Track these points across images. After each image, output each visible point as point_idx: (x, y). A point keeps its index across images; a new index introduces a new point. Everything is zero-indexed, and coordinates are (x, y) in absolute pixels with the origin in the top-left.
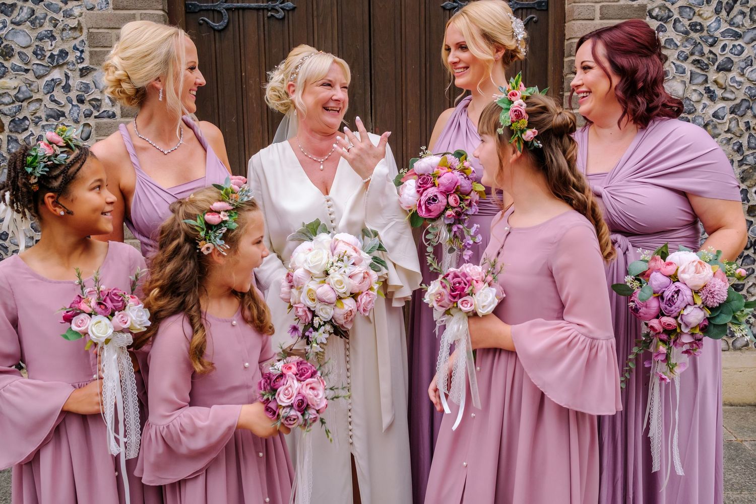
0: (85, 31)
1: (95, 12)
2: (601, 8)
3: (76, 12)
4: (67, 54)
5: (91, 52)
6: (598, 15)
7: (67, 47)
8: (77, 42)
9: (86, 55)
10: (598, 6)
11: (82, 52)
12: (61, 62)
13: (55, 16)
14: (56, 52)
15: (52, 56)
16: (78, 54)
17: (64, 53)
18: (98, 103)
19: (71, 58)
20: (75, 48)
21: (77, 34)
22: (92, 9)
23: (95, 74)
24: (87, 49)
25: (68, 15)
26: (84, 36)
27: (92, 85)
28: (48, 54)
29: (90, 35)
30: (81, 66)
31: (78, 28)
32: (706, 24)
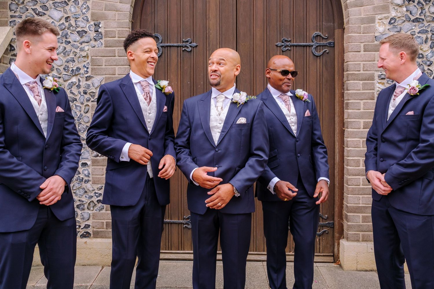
0: (90, 58)
1: (95, 48)
2: (364, 45)
3: (86, 48)
4: (80, 69)
5: (92, 68)
6: (362, 49)
7: (80, 66)
8: (85, 63)
9: (89, 70)
10: (362, 45)
11: (88, 68)
12: (77, 73)
13: (76, 50)
14: (75, 69)
15: (73, 70)
16: (86, 69)
17: (78, 69)
18: (94, 94)
19: (82, 71)
20: (84, 66)
21: (86, 59)
22: (94, 47)
23: (93, 79)
24: (90, 67)
25: (82, 50)
26: (89, 61)
27: (91, 85)
28: (71, 69)
29: (92, 60)
30: (86, 75)
31: (87, 57)
32: (425, 54)
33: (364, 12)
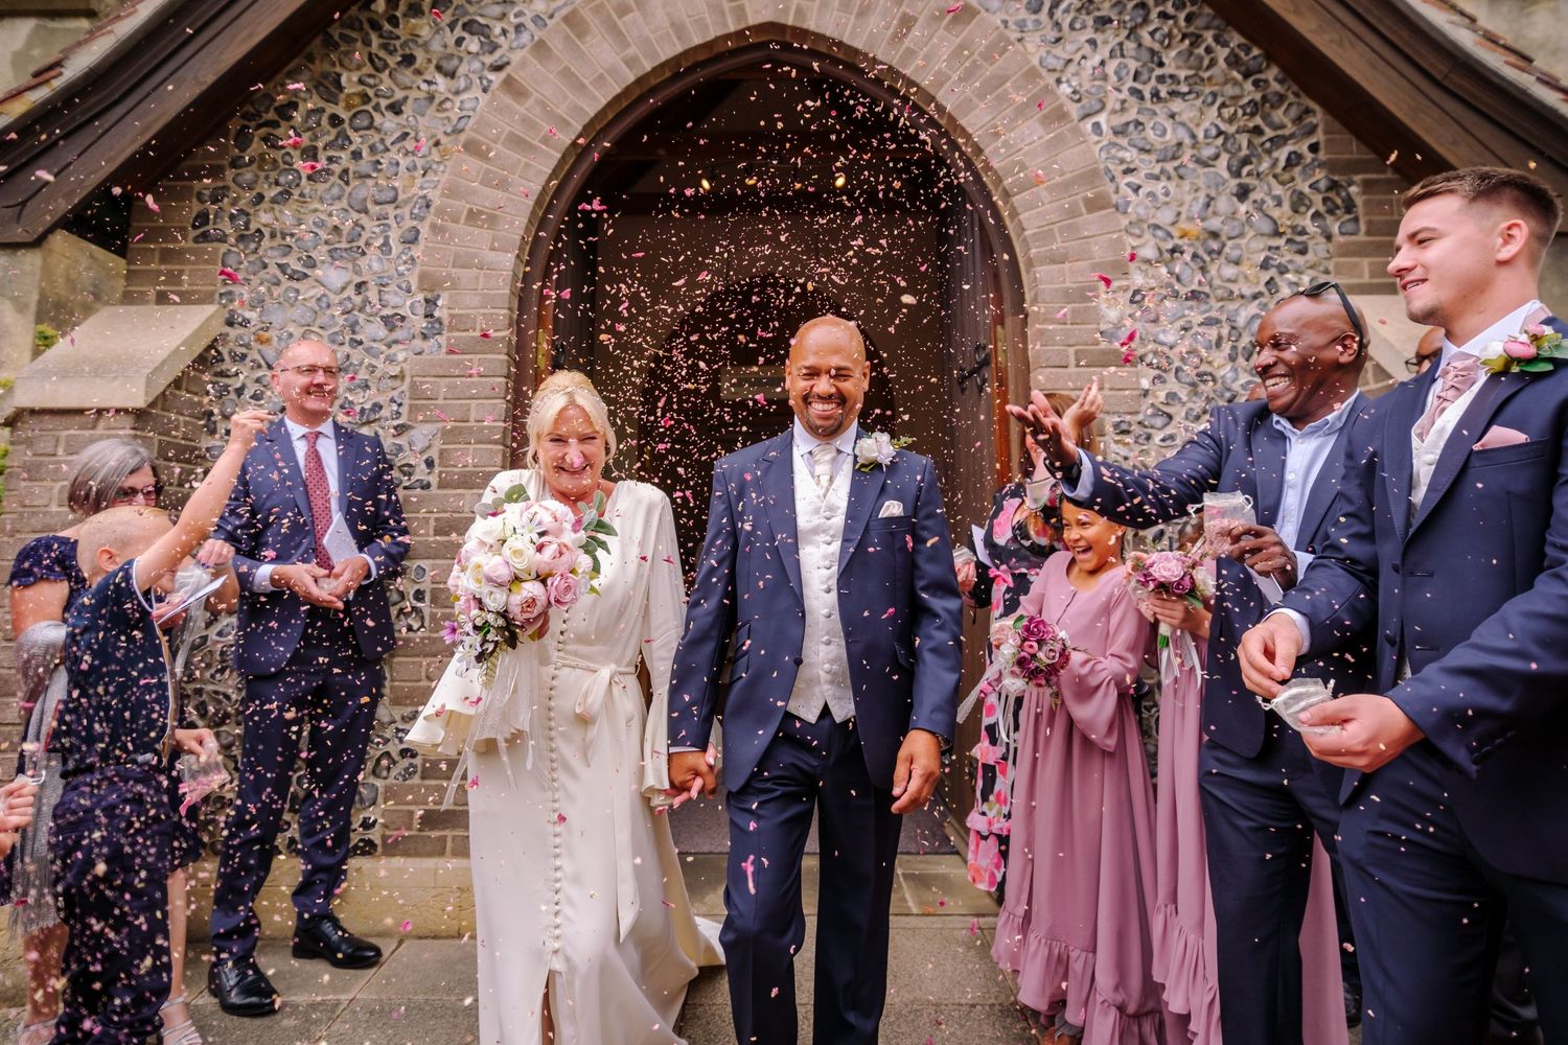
0: (408, 380)
1: (424, 356)
2: (1076, 352)
3: (401, 357)
4: (381, 407)
5: (411, 406)
6: (1072, 361)
7: (381, 399)
8: (395, 394)
9: (404, 410)
10: (1072, 350)
11: (400, 405)
12: (372, 417)
13: (374, 362)
14: (368, 406)
15: (363, 410)
16: (395, 407)
17: (377, 407)
19: (385, 413)
20: (393, 400)
21: (397, 383)
22: (420, 354)
23: (412, 432)
24: (406, 402)
25: (391, 360)
26: (405, 387)
27: (407, 447)
28: (358, 408)
29: (413, 385)
30: (395, 423)
31: (400, 377)
32: (1220, 373)
33: (1071, 275)
